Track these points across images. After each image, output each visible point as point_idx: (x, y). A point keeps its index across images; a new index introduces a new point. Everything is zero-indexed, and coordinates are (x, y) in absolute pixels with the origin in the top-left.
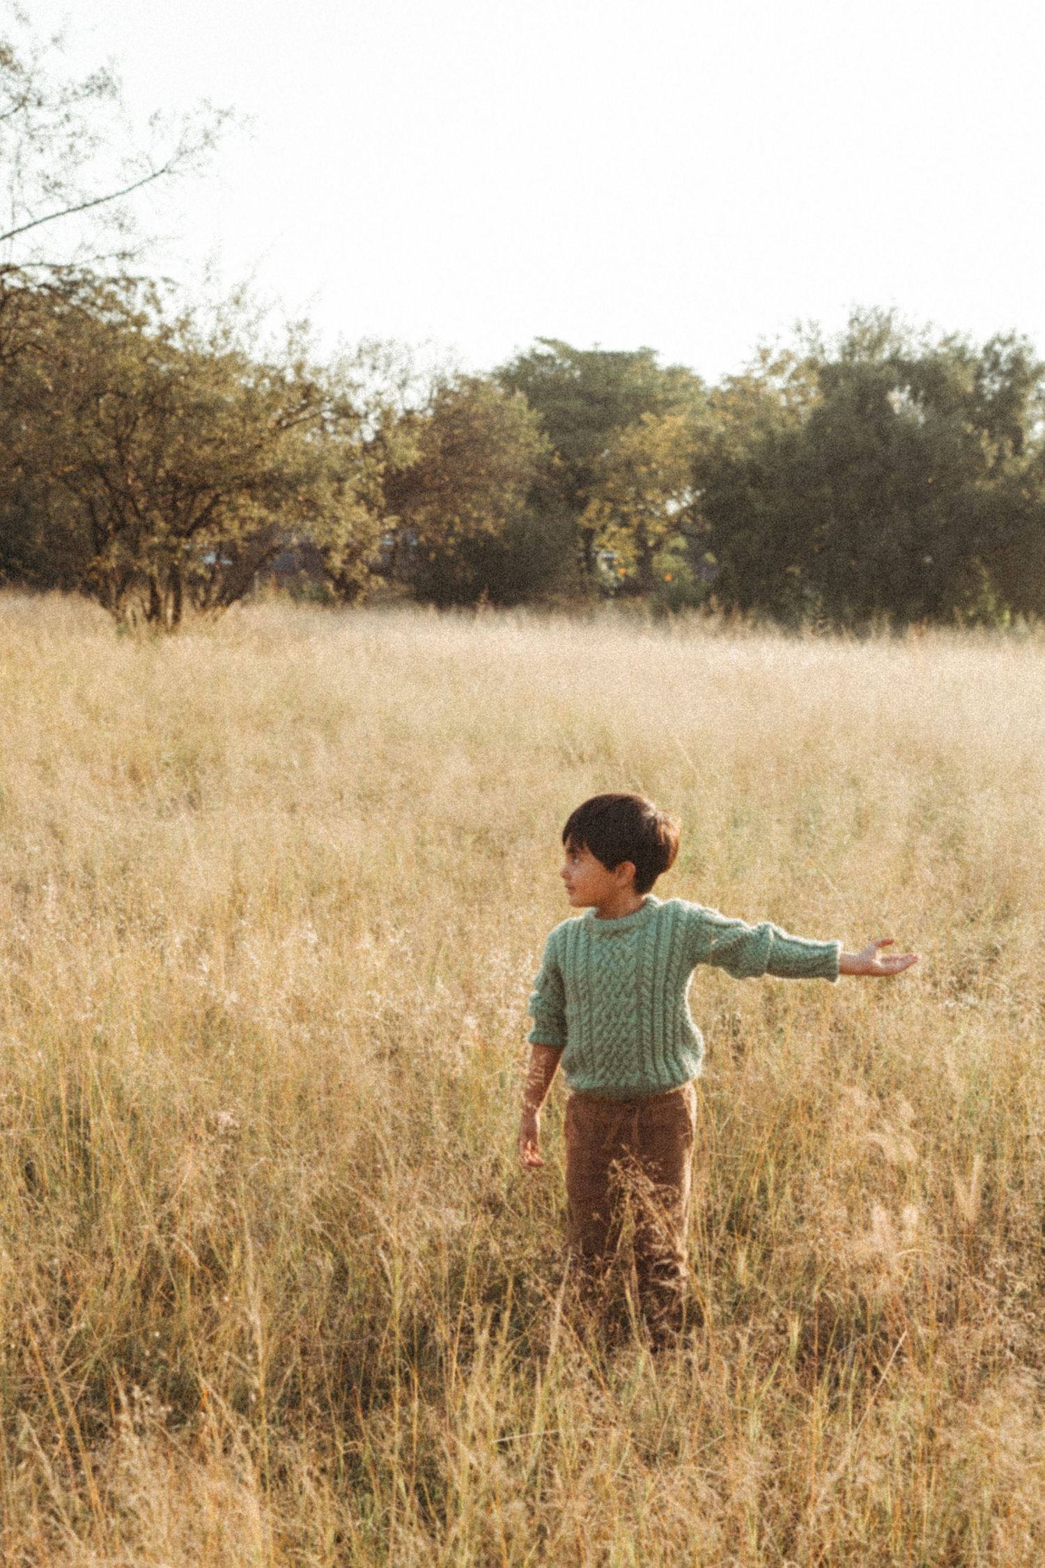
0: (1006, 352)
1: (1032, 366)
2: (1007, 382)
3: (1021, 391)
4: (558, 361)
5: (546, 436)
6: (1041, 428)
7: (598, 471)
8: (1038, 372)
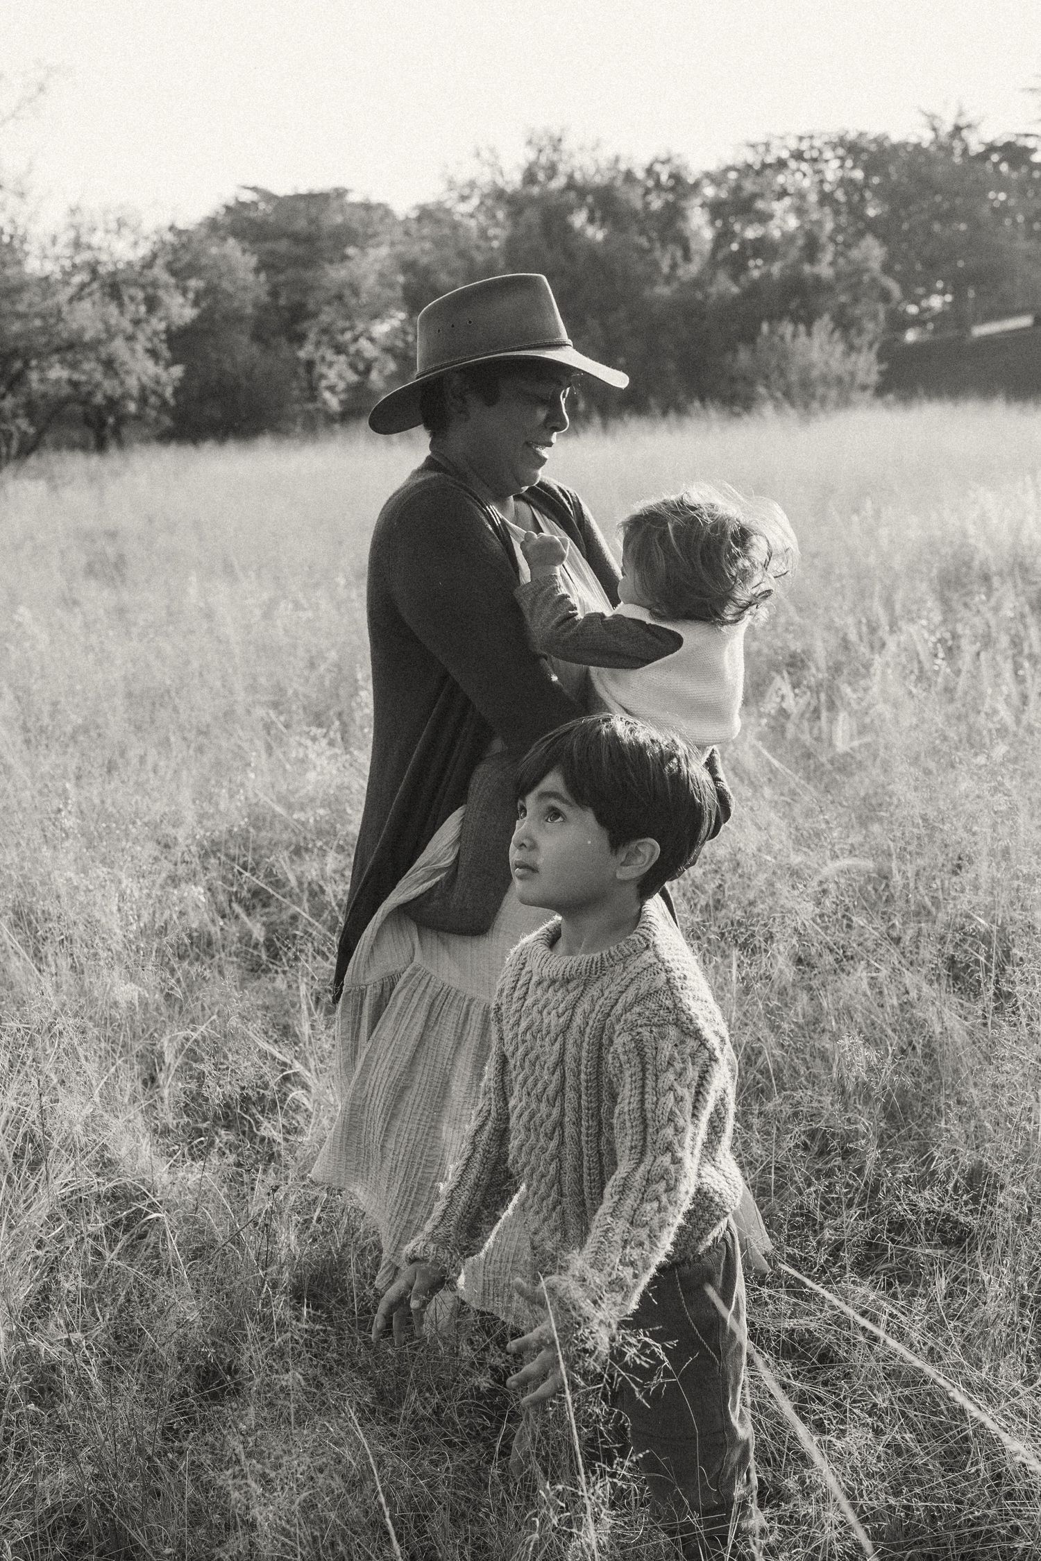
0: (665, 171)
1: (691, 181)
2: (671, 197)
3: (683, 204)
4: (262, 206)
5: (263, 277)
6: (708, 234)
7: (311, 306)
8: (697, 186)
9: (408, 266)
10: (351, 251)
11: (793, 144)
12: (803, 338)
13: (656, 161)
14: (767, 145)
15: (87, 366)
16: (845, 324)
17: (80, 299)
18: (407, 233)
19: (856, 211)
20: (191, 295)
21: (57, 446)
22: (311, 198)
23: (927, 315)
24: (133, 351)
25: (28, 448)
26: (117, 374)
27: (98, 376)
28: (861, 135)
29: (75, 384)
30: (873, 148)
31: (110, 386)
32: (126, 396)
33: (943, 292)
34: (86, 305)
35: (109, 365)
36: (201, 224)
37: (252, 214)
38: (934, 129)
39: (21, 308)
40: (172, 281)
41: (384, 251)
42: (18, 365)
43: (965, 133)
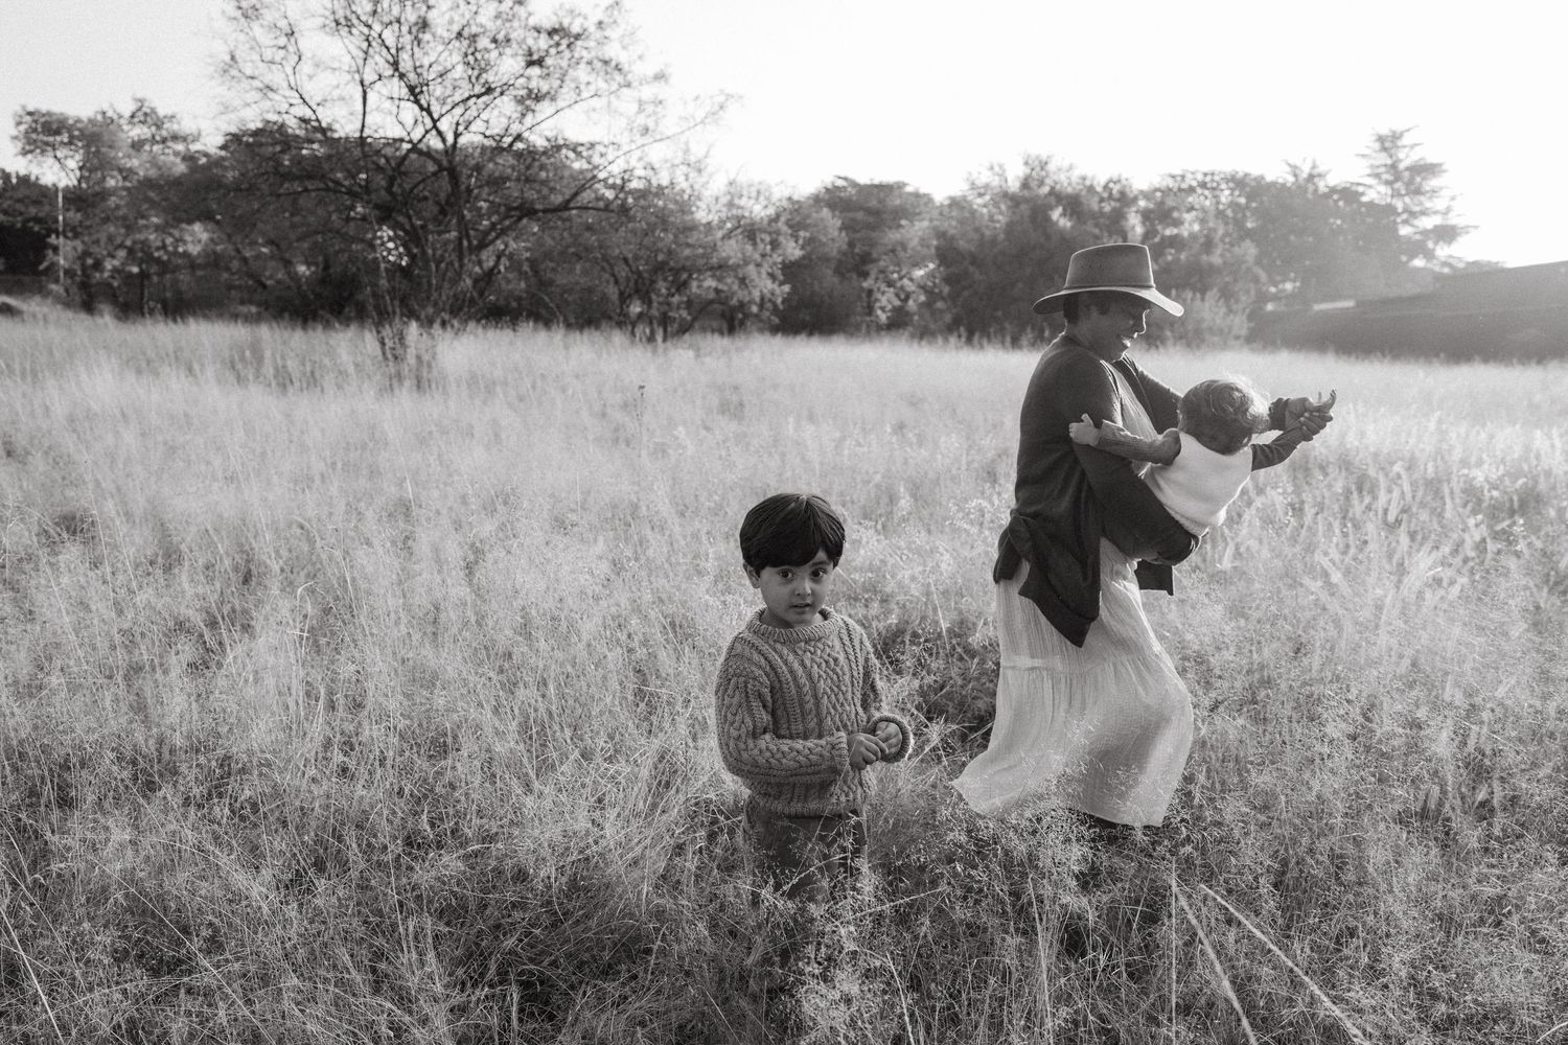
0: (1116, 189)
1: (1131, 196)
2: (1118, 205)
3: (1126, 210)
4: (849, 189)
5: (843, 234)
6: (1140, 230)
7: (875, 255)
8: (1135, 199)
9: (941, 235)
10: (903, 222)
11: (1200, 177)
12: (1198, 302)
13: (1111, 181)
14: (1183, 177)
15: (729, 280)
16: (1227, 295)
17: (730, 238)
18: (941, 214)
19: (1239, 223)
20: (801, 242)
21: (704, 330)
22: (881, 187)
23: (1283, 294)
24: (759, 273)
25: (684, 329)
26: (747, 287)
27: (735, 287)
28: (1246, 175)
29: (717, 291)
30: (1253, 184)
31: (742, 295)
32: (751, 302)
33: (1294, 281)
34: (732, 242)
35: (743, 281)
36: (809, 198)
37: (842, 194)
38: (1295, 175)
39: (690, 241)
40: (790, 231)
41: (926, 224)
42: (685, 276)
43: (1316, 180)
